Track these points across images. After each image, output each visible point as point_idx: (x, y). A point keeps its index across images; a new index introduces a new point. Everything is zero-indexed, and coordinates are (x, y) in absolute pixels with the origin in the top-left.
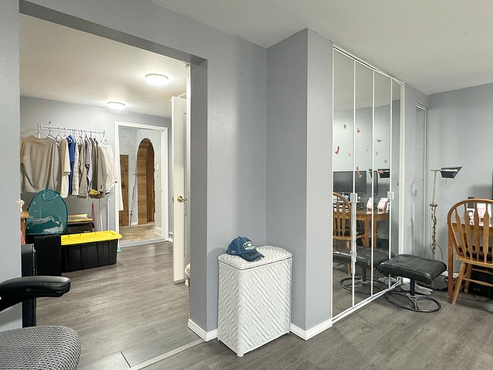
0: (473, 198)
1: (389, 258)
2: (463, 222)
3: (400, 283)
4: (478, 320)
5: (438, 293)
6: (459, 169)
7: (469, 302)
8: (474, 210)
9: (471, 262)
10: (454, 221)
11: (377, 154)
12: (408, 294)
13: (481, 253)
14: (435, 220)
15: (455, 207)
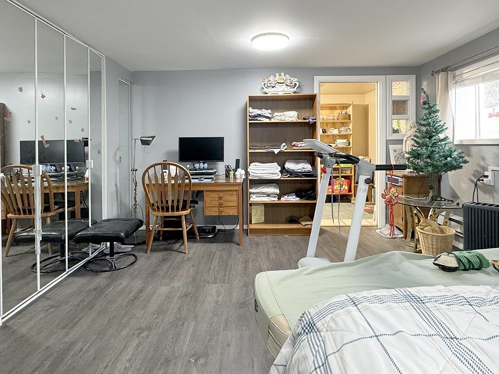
0: (166, 161)
1: (89, 226)
2: (153, 182)
3: (105, 248)
4: (164, 260)
5: (138, 247)
6: (153, 137)
7: (161, 247)
8: (167, 171)
9: (161, 214)
10: (147, 182)
11: (71, 122)
12: (108, 257)
13: (167, 205)
14: (136, 183)
15: (147, 171)
